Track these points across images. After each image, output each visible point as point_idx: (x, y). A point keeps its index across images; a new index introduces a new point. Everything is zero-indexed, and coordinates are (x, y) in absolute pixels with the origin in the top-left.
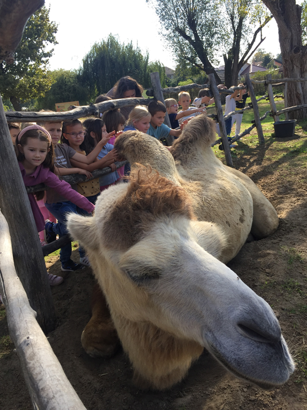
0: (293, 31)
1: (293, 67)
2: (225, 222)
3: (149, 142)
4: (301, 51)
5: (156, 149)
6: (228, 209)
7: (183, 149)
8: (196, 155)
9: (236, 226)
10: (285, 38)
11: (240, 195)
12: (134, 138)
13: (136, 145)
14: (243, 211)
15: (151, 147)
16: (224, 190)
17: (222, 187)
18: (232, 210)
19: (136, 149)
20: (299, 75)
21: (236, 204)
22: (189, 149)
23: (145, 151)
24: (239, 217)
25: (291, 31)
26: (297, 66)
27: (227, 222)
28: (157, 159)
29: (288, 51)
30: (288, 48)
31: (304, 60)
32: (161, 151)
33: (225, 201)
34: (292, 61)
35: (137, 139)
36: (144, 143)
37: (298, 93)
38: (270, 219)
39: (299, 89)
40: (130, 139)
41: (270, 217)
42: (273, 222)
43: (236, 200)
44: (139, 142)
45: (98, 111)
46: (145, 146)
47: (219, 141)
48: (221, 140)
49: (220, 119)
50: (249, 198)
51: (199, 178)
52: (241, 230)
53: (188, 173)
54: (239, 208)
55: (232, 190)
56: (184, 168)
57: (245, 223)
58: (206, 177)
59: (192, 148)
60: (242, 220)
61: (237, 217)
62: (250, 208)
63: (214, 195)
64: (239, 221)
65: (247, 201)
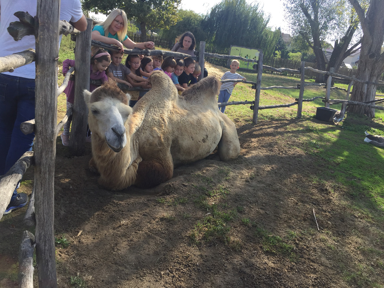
0: (374, 39)
1: (365, 69)
2: (191, 137)
4: (375, 57)
6: (196, 131)
7: (192, 92)
8: (199, 98)
9: (198, 142)
10: (366, 43)
11: (209, 128)
13: (157, 78)
14: (207, 136)
15: (163, 82)
16: (200, 121)
18: (199, 132)
20: (368, 77)
21: (203, 131)
22: (196, 93)
23: (159, 83)
24: (202, 138)
25: (373, 39)
26: (368, 69)
29: (365, 54)
30: (366, 52)
31: (376, 66)
33: (196, 126)
34: (366, 64)
37: (362, 91)
38: (231, 152)
39: (364, 89)
40: (155, 74)
41: (232, 150)
42: (232, 153)
43: (205, 129)
44: (159, 77)
45: (149, 54)
46: (161, 80)
47: (251, 102)
48: (253, 102)
49: (257, 87)
50: (217, 133)
51: (190, 110)
52: (201, 146)
53: (188, 105)
54: (205, 133)
55: (205, 123)
56: (187, 102)
57: (206, 144)
58: (194, 111)
59: (197, 93)
60: (204, 141)
61: (200, 138)
62: (215, 138)
63: (191, 120)
64: (201, 140)
65: (214, 133)
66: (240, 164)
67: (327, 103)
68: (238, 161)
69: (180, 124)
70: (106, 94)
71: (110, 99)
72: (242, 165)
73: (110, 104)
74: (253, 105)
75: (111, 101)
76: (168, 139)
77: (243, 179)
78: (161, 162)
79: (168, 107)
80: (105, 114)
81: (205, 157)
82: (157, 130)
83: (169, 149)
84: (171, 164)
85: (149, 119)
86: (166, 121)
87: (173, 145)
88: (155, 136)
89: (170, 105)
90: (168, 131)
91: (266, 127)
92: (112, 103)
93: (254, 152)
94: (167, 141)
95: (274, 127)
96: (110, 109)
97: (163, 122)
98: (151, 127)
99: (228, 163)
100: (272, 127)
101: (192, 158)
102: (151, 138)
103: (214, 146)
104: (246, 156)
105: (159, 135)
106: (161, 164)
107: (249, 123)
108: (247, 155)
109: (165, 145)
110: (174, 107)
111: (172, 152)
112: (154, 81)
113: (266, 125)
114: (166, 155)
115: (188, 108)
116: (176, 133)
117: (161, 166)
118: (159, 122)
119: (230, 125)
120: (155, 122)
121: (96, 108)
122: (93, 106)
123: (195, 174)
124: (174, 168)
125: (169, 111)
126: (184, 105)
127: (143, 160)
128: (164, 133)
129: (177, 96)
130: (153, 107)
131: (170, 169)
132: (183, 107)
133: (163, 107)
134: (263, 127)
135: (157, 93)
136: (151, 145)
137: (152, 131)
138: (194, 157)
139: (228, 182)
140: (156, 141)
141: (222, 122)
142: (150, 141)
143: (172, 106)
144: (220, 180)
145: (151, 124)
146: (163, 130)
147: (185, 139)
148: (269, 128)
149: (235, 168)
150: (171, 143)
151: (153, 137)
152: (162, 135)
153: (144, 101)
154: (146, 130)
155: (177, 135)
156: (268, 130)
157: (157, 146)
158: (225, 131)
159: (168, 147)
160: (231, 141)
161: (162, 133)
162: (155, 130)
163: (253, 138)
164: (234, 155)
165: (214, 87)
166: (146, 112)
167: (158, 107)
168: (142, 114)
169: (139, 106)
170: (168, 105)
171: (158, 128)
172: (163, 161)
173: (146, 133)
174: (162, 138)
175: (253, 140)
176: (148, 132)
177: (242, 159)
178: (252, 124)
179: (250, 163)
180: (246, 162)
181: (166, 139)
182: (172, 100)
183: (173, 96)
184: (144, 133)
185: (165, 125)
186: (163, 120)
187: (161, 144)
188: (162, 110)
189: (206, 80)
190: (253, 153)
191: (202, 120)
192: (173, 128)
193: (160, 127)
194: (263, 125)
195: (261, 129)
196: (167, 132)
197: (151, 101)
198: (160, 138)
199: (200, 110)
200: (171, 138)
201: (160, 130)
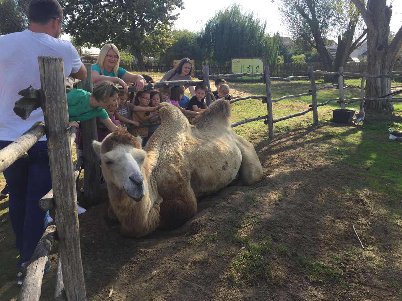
0: (380, 31)
1: (376, 62)
2: (209, 167)
3: (173, 111)
4: (384, 49)
5: (176, 116)
6: (215, 159)
7: (203, 119)
8: (211, 124)
9: (218, 171)
10: (372, 36)
11: (227, 153)
12: (165, 107)
13: (165, 111)
14: (227, 163)
15: (173, 115)
16: (216, 148)
17: (216, 146)
18: (217, 160)
19: (164, 114)
20: (380, 70)
21: (222, 158)
22: (207, 119)
23: (168, 116)
24: (222, 166)
25: (378, 30)
26: (379, 62)
27: (211, 167)
28: (174, 122)
29: (373, 47)
30: (373, 45)
31: (386, 58)
32: (179, 118)
33: (214, 154)
34: (375, 57)
35: (166, 108)
36: (169, 112)
37: (377, 86)
38: (253, 174)
39: (378, 83)
40: (163, 108)
41: (254, 173)
42: (255, 176)
43: (223, 155)
44: (167, 110)
46: (170, 113)
47: (264, 117)
48: (267, 117)
49: (268, 100)
50: (236, 157)
51: (204, 138)
52: (222, 174)
53: (201, 134)
54: (224, 160)
55: (222, 149)
56: (199, 131)
57: (227, 171)
58: (208, 138)
59: (209, 119)
60: (224, 168)
61: (220, 166)
62: (235, 163)
63: (207, 149)
64: (221, 168)
65: (234, 158)
66: (265, 185)
67: (342, 104)
68: (262, 183)
69: (197, 155)
70: (118, 142)
71: (122, 146)
72: (268, 186)
73: (123, 151)
74: (267, 119)
75: (123, 148)
76: (186, 173)
77: (272, 202)
78: (183, 199)
79: (181, 140)
80: (120, 163)
81: (226, 185)
82: (173, 166)
83: (189, 183)
84: (194, 199)
85: (164, 156)
86: (182, 155)
87: (192, 179)
88: (173, 172)
89: (183, 137)
90: (186, 164)
91: (284, 140)
92: (125, 150)
93: (277, 170)
94: (186, 175)
95: (292, 138)
96: (124, 157)
97: (179, 157)
98: (167, 164)
99: (252, 187)
100: (290, 139)
101: (214, 188)
102: (169, 176)
103: (236, 172)
104: (270, 176)
105: (177, 171)
106: (183, 201)
107: (266, 139)
108: (271, 174)
109: (185, 180)
110: (187, 139)
111: (193, 186)
112: (163, 115)
113: (284, 137)
114: (187, 190)
115: (201, 136)
116: (194, 166)
117: (184, 203)
118: (175, 157)
119: (248, 146)
120: (171, 158)
121: (109, 159)
122: (105, 157)
123: (220, 206)
124: (198, 202)
125: (183, 144)
126: (198, 134)
127: (164, 200)
128: (181, 168)
129: (189, 127)
130: (166, 143)
131: (193, 205)
132: (196, 136)
133: (177, 141)
134: (281, 141)
135: (167, 127)
136: (170, 182)
137: (169, 168)
138: (216, 187)
139: (257, 208)
140: (175, 178)
141: (239, 144)
142: (169, 179)
143: (185, 138)
144: (248, 208)
145: (167, 161)
146: (180, 165)
147: (204, 170)
148: (287, 141)
149: (260, 192)
150: (190, 176)
151: (171, 174)
152: (180, 171)
153: (156, 138)
154: (163, 168)
155: (195, 167)
156: (287, 143)
157: (176, 183)
158: (244, 154)
159: (187, 181)
160: (252, 163)
161: (179, 168)
162: (172, 167)
163: (273, 154)
164: (257, 178)
165: (224, 110)
166: (159, 149)
167: (171, 141)
168: (156, 152)
169: (152, 144)
170: (181, 137)
171: (174, 164)
172: (185, 198)
173: (163, 171)
174: (180, 173)
175: (273, 156)
176: (165, 170)
177: (267, 180)
178: (269, 139)
179: (275, 183)
180: (271, 182)
181: (185, 174)
182: (184, 132)
183: (184, 127)
184: (160, 172)
185: (181, 159)
186: (179, 154)
187: (180, 179)
188: (176, 144)
189: (215, 104)
190: (277, 172)
191: (219, 147)
192: (189, 160)
193: (177, 162)
194: (281, 138)
195: (280, 143)
196: (184, 166)
197: (163, 136)
198: (177, 174)
199: (215, 136)
200: (189, 172)
201: (177, 165)
